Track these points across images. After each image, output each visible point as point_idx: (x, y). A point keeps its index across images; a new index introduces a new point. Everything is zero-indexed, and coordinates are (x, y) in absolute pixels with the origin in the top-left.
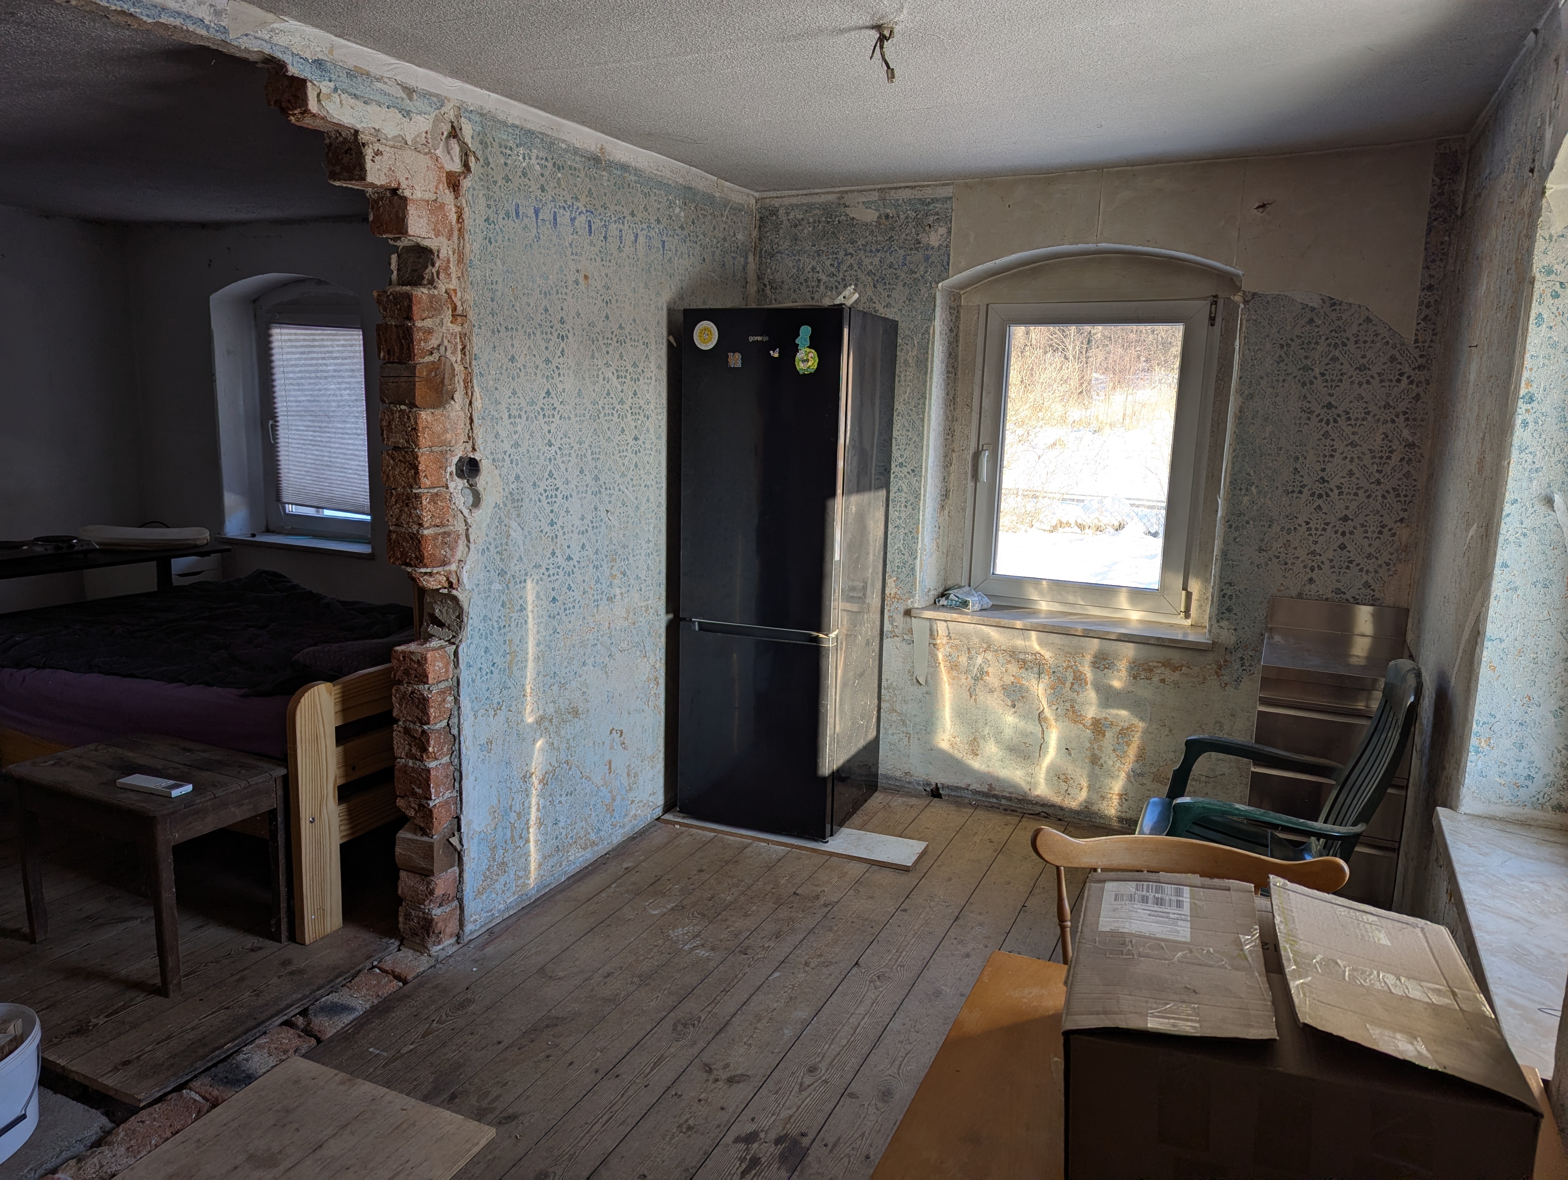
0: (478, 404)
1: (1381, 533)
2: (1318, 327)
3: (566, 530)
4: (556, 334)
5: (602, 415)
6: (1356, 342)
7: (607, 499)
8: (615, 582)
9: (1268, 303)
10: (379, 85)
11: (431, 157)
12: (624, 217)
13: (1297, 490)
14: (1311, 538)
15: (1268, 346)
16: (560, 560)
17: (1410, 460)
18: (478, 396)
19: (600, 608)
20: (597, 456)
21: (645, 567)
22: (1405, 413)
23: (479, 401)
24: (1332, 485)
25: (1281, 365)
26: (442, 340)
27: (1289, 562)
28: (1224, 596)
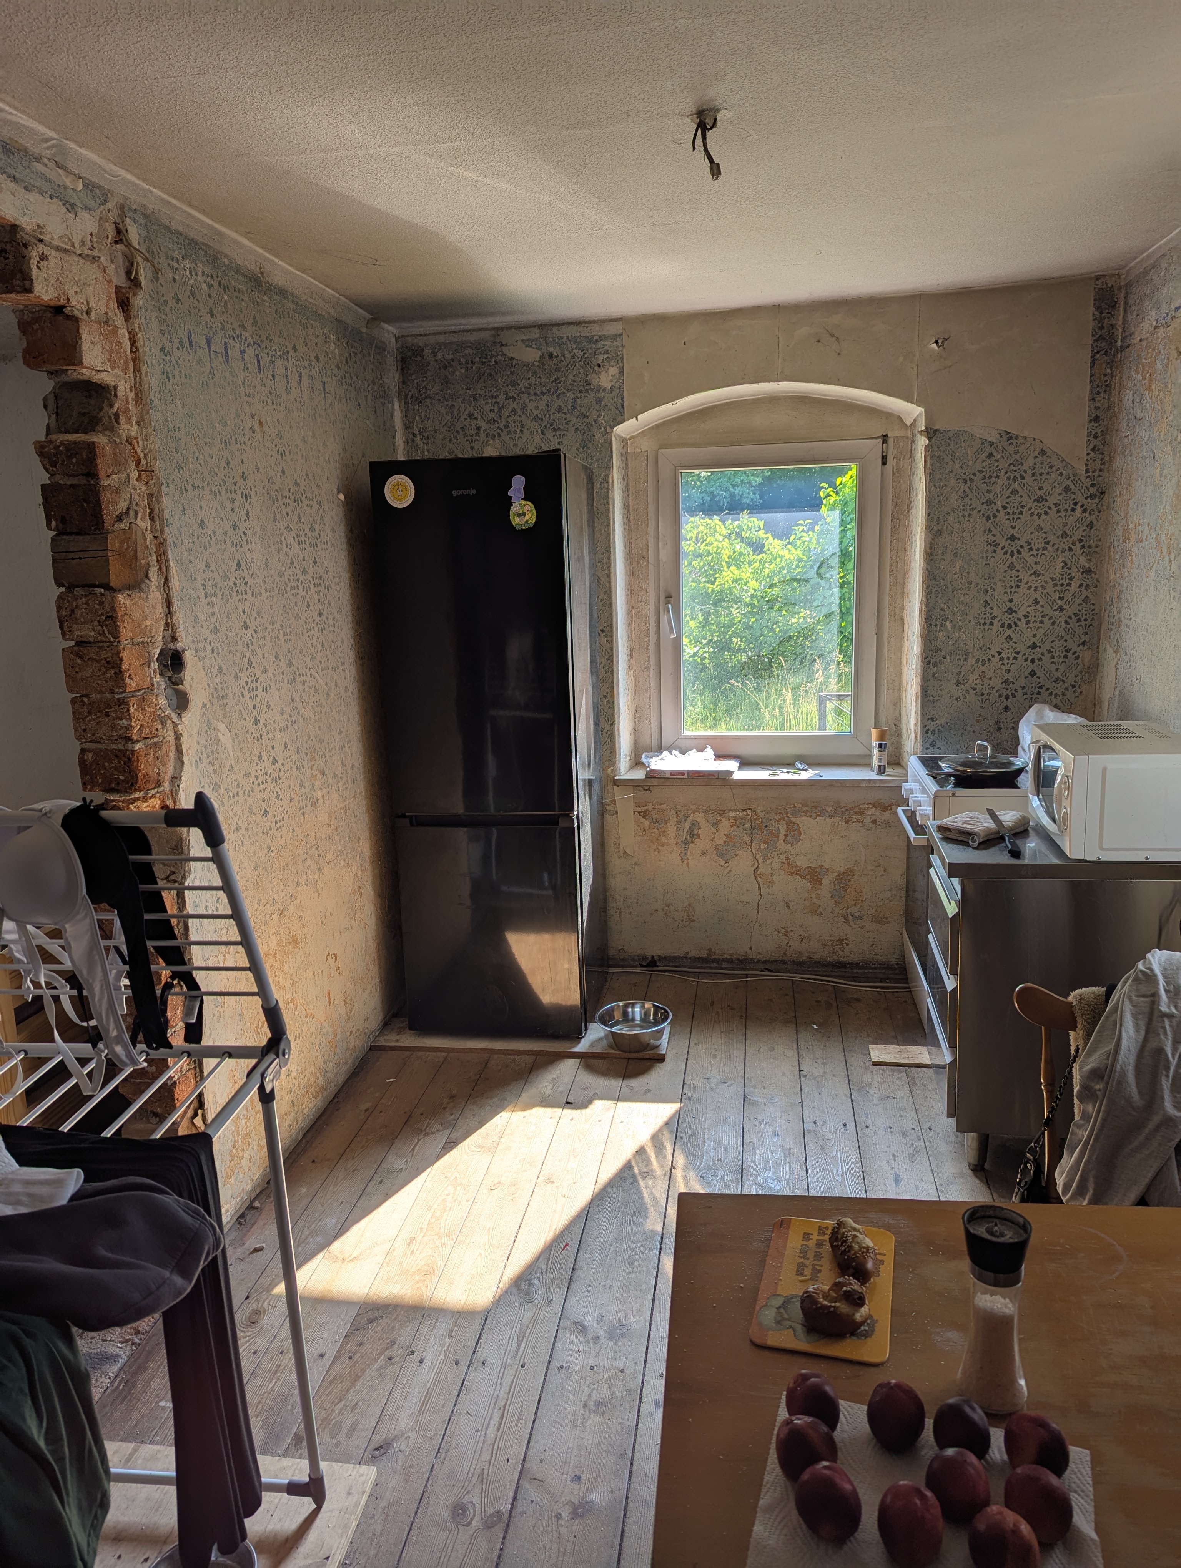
0: (175, 582)
1: (1066, 657)
2: (997, 461)
3: (268, 728)
4: (239, 493)
5: (288, 589)
6: (1033, 475)
7: (301, 687)
8: (317, 783)
9: (950, 439)
10: (39, 167)
11: (99, 266)
12: (288, 352)
13: (988, 622)
14: (1004, 668)
15: (953, 481)
16: (267, 764)
17: (1088, 585)
18: (174, 571)
19: (307, 816)
20: (289, 637)
21: (340, 763)
22: (1081, 541)
23: (176, 578)
24: (1020, 614)
25: (966, 500)
26: (131, 502)
27: (986, 693)
28: (927, 732)
